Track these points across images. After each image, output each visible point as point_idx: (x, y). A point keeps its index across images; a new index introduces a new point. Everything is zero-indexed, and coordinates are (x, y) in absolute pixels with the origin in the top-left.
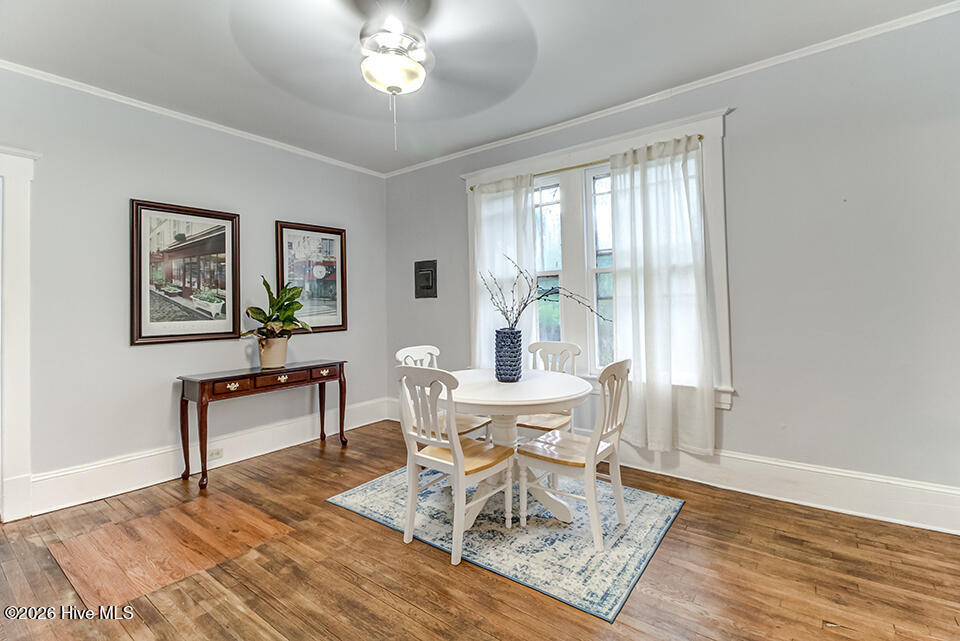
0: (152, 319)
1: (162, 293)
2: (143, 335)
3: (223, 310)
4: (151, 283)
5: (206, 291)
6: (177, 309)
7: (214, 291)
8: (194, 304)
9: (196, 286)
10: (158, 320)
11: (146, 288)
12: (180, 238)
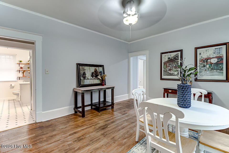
0: (164, 75)
1: (166, 70)
2: (162, 78)
3: (178, 74)
4: (164, 68)
5: (174, 69)
6: (168, 73)
7: (176, 69)
8: (172, 72)
9: (172, 68)
10: (165, 75)
11: (163, 69)
12: (169, 58)
